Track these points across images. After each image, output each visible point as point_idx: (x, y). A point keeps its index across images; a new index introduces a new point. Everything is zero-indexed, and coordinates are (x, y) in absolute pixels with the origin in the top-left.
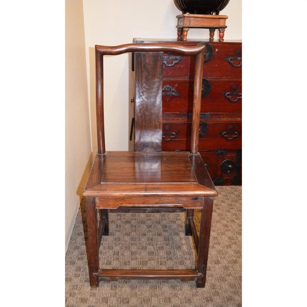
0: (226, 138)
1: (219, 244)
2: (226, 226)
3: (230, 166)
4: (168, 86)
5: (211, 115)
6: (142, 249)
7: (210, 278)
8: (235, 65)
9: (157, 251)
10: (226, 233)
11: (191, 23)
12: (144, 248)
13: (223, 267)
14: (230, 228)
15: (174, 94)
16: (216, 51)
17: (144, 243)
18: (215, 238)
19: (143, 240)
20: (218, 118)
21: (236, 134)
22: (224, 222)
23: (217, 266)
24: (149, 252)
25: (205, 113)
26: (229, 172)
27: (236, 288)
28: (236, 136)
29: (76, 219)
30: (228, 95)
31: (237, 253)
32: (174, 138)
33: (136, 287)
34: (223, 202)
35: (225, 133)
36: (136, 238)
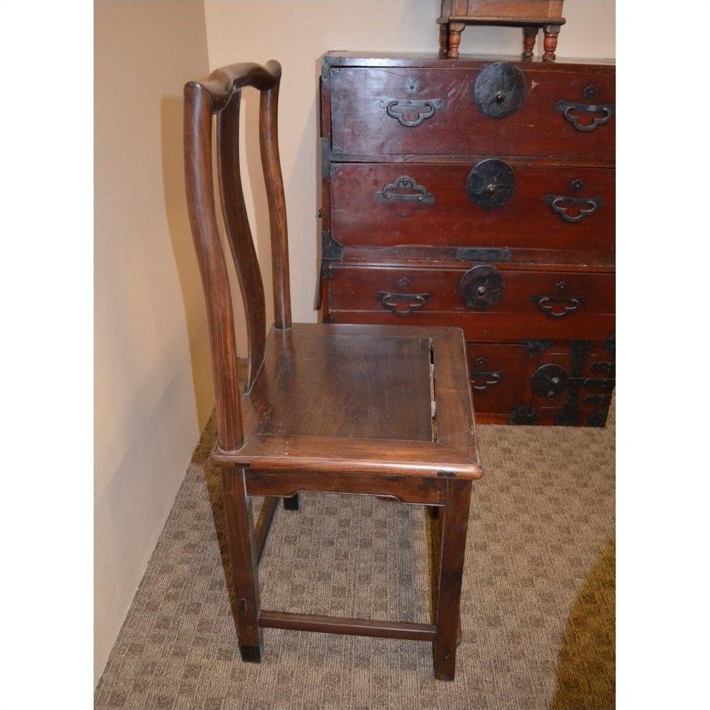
0: (548, 313)
1: (506, 575)
2: (530, 529)
3: (555, 380)
4: (407, 177)
5: (514, 252)
6: (319, 579)
7: (471, 662)
8: (580, 127)
9: (354, 586)
10: (528, 547)
11: (469, 11)
12: (324, 577)
13: (508, 636)
14: (538, 534)
15: (420, 198)
16: (533, 87)
17: (326, 566)
18: (498, 558)
19: (324, 556)
20: (531, 262)
21: (575, 304)
22: (526, 518)
23: (492, 631)
24: (334, 587)
25: (499, 249)
26: (551, 393)
27: (531, 692)
28: (575, 308)
29: (177, 498)
30: (559, 203)
31: (545, 601)
32: (419, 309)
33: (292, 675)
34: (530, 466)
35: (547, 299)
36: (308, 551)
